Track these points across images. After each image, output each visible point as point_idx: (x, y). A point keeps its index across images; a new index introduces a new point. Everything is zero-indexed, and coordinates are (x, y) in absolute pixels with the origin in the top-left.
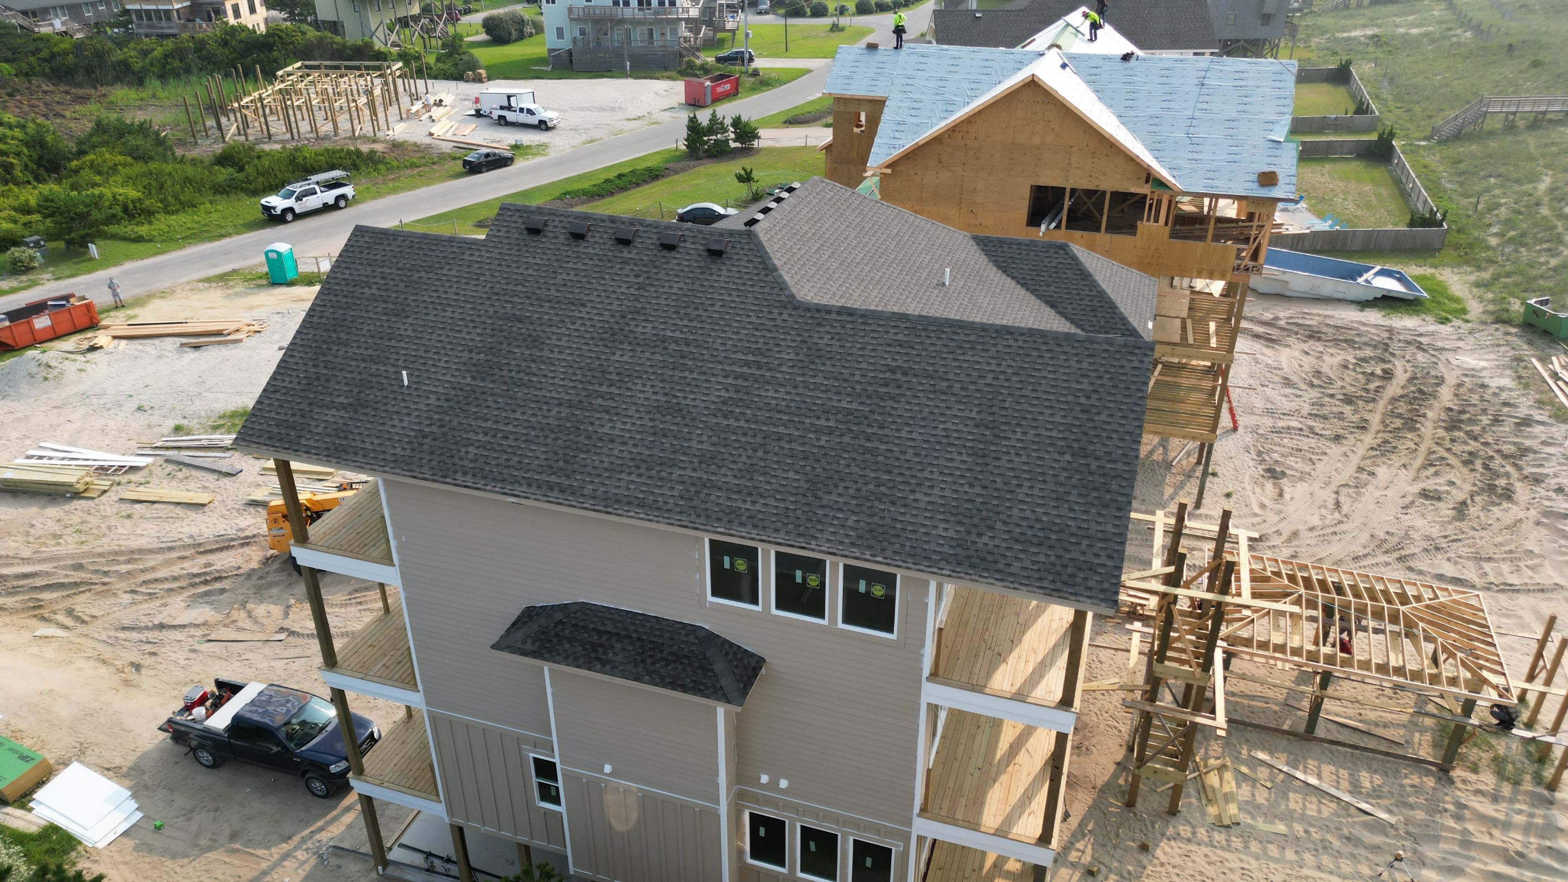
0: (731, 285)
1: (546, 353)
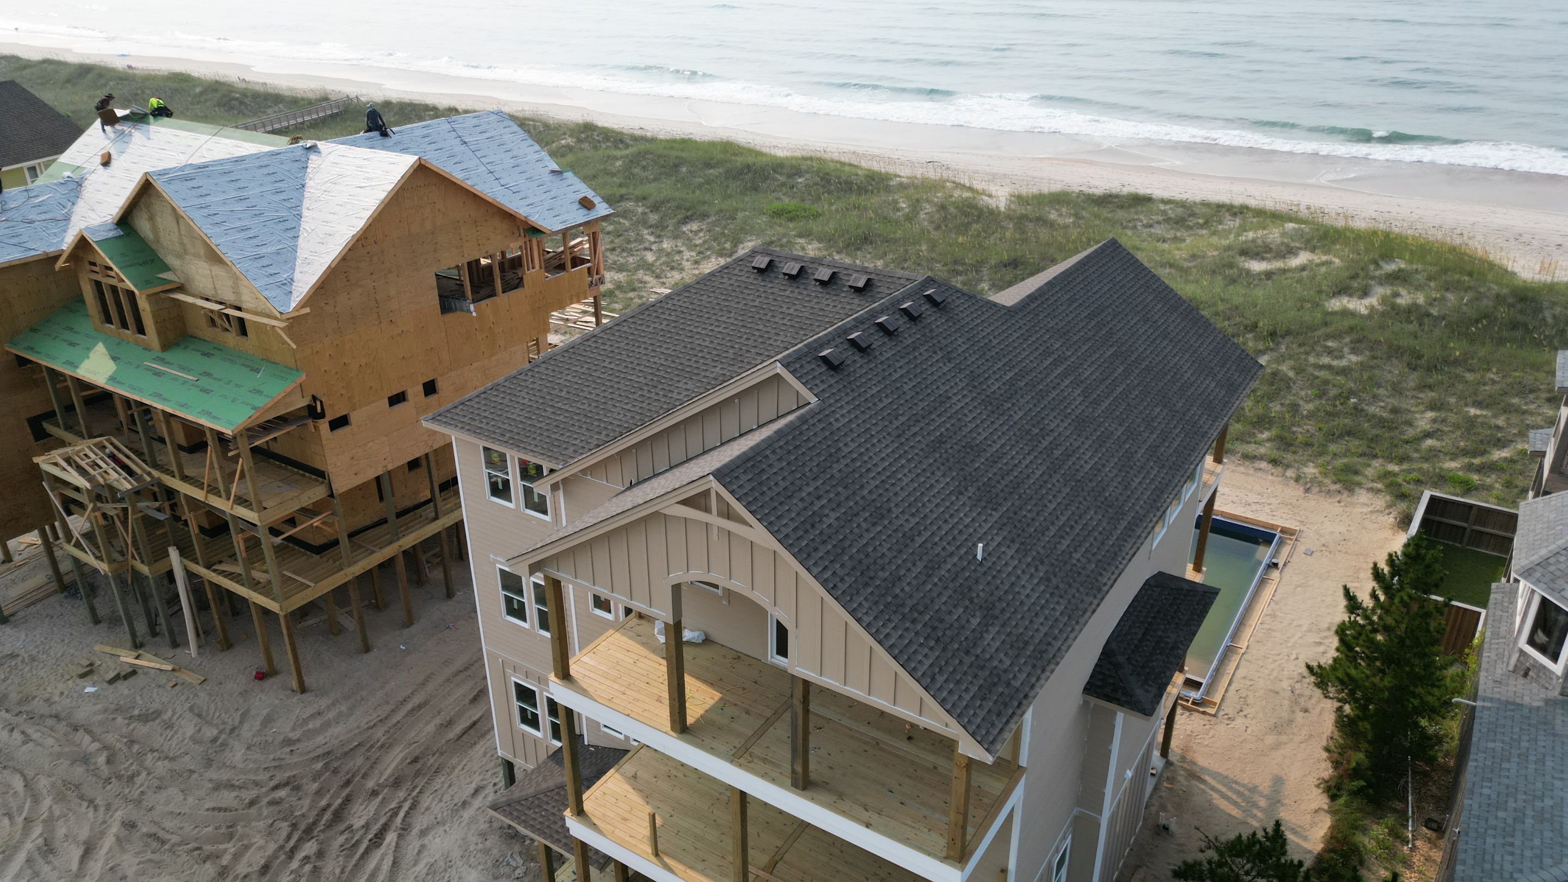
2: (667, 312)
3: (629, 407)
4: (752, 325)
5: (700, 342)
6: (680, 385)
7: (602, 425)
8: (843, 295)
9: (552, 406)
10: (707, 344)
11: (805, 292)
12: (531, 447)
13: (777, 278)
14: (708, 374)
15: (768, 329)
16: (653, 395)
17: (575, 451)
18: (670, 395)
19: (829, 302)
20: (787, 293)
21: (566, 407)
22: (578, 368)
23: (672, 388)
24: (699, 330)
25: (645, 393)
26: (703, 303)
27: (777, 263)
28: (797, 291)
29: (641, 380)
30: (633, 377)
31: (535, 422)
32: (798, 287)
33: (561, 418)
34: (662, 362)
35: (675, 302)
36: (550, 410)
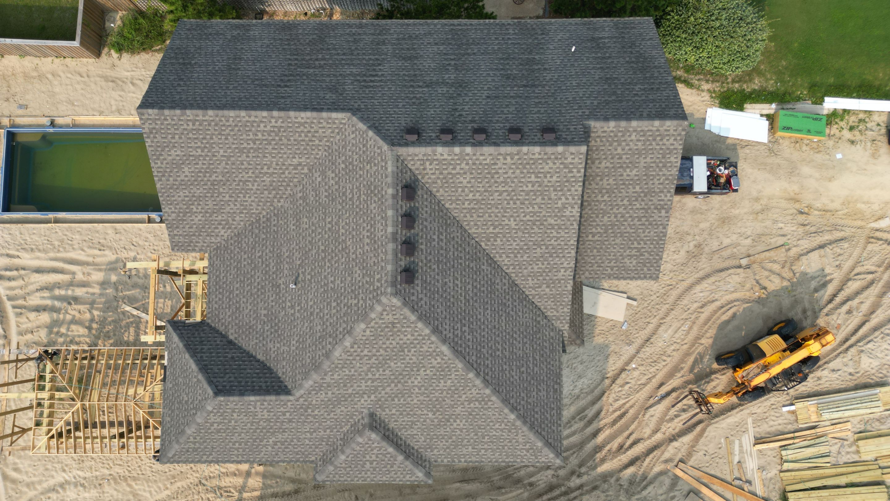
0: (396, 116)
1: (498, 73)
2: (456, 333)
3: (520, 314)
4: (451, 260)
5: (470, 292)
6: (499, 287)
7: (534, 324)
8: (417, 205)
9: (533, 370)
10: (470, 286)
11: (420, 234)
12: (557, 363)
13: (414, 262)
14: (489, 272)
15: (451, 247)
16: (510, 303)
17: (552, 330)
18: (507, 290)
19: (423, 212)
20: (423, 247)
21: (531, 359)
22: (507, 372)
23: (503, 292)
24: (462, 298)
25: (510, 309)
26: (443, 309)
27: (402, 268)
28: (420, 241)
29: (503, 318)
30: (503, 324)
31: (544, 374)
32: (418, 241)
33: (538, 358)
34: (489, 311)
35: (447, 332)
36: (536, 369)
